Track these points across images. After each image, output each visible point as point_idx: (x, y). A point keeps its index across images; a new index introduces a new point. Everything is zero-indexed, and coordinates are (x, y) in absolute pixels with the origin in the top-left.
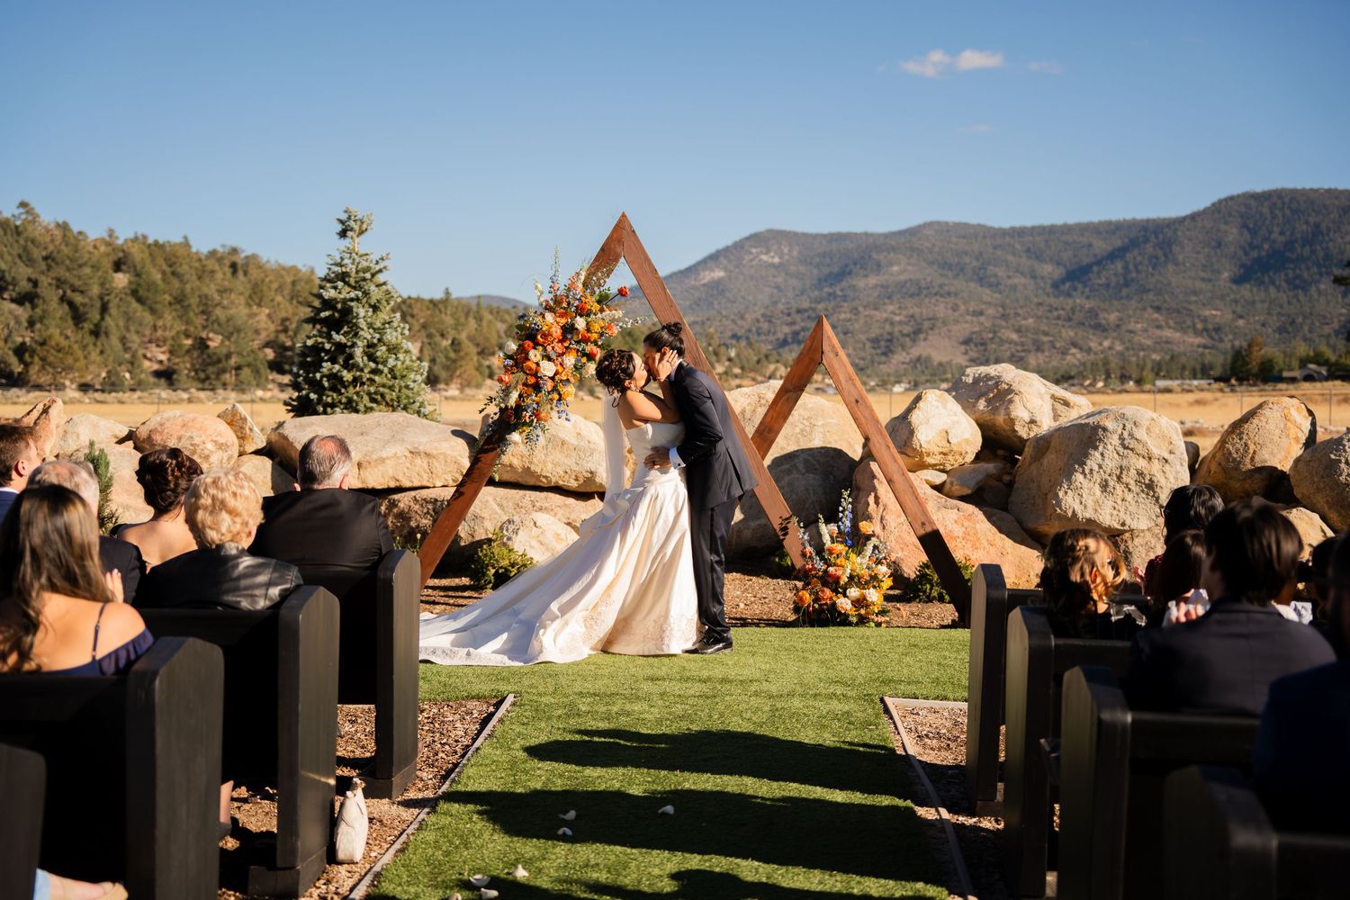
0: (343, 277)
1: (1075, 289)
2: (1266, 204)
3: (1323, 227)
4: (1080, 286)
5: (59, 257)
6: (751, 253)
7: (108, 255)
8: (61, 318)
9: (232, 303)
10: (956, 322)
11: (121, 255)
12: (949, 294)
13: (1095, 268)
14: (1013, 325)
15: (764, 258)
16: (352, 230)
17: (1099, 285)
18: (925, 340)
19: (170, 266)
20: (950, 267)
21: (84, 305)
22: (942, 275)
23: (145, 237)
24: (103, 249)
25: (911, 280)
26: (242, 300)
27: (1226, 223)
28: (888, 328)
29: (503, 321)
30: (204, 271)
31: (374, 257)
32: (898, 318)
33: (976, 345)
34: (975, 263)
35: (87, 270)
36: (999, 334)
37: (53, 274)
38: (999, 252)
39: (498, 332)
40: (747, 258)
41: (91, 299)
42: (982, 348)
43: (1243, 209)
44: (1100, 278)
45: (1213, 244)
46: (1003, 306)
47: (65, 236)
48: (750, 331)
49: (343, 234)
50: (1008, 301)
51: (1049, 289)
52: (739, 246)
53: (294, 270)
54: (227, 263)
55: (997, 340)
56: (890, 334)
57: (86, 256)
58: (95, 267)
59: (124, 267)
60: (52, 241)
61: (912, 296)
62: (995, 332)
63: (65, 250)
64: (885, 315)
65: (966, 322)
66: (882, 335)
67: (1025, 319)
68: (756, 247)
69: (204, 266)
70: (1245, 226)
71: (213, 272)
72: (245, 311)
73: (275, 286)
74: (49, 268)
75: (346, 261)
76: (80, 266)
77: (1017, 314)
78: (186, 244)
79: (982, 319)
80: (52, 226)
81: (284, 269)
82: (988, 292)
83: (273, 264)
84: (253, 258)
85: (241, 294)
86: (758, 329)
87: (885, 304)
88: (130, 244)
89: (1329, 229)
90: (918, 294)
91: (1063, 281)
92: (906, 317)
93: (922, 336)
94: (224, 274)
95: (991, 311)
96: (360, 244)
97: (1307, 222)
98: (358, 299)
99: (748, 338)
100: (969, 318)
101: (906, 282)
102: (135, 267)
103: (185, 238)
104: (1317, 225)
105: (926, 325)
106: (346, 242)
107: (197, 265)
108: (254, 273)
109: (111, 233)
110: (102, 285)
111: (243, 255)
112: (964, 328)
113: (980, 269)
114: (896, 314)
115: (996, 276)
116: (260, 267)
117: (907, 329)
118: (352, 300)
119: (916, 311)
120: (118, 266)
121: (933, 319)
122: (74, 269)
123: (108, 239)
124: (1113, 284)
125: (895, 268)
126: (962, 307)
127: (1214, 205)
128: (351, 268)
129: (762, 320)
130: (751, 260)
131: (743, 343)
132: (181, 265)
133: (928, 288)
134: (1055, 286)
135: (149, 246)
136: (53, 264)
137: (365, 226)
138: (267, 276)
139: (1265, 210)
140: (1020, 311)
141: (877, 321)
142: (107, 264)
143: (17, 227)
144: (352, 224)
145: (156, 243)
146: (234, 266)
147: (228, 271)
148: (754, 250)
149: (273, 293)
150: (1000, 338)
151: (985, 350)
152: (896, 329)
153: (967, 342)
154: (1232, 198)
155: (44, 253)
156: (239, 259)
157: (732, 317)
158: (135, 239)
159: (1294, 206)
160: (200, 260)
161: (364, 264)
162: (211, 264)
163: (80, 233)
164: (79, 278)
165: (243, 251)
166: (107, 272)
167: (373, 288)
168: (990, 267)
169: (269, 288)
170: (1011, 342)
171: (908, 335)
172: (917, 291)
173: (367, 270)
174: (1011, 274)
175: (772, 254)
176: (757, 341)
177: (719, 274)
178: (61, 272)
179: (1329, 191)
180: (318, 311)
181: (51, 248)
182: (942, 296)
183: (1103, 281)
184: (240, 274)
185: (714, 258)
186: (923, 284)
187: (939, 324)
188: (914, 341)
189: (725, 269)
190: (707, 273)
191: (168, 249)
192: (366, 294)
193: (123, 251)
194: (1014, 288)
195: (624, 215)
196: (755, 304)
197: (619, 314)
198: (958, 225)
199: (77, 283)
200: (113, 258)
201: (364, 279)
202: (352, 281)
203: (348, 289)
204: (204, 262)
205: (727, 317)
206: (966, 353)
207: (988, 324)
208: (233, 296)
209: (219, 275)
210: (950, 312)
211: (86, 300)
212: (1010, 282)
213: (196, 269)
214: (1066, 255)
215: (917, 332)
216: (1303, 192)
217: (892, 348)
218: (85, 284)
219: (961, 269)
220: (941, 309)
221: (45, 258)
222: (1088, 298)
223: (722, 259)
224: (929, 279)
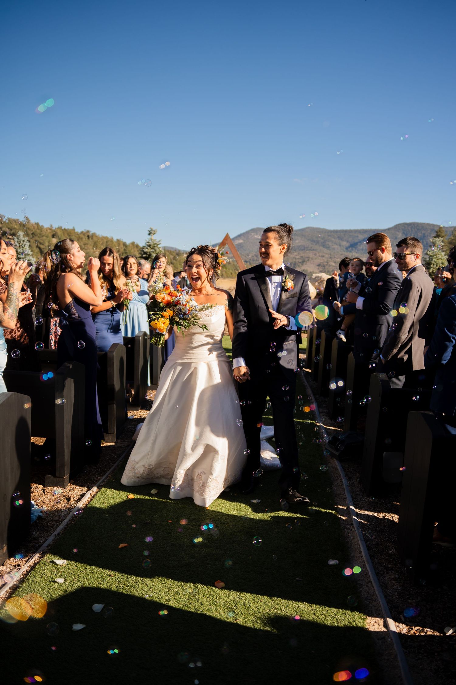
0: (149, 246)
1: (353, 250)
2: (410, 226)
3: (426, 234)
4: (354, 249)
5: (36, 233)
6: (251, 235)
7: (50, 233)
8: (37, 253)
9: (88, 248)
10: (316, 259)
11: (54, 233)
12: (314, 250)
13: (359, 244)
14: (333, 261)
15: (256, 236)
16: (152, 233)
17: (360, 249)
18: (306, 264)
19: (69, 236)
20: (314, 241)
21: (44, 248)
22: (312, 244)
23: (61, 227)
24: (49, 231)
25: (302, 245)
26: (91, 247)
27: (398, 232)
28: (294, 260)
29: (172, 255)
30: (79, 238)
31: (157, 240)
32: (297, 257)
33: (322, 267)
34: (322, 241)
35: (44, 238)
36: (329, 263)
37: (34, 239)
38: (330, 237)
39: (171, 258)
40: (250, 236)
41: (46, 246)
42: (323, 267)
43: (403, 228)
44: (360, 247)
45: (394, 238)
46: (330, 254)
47: (38, 227)
48: (250, 260)
49: (149, 234)
50: (332, 253)
51: (345, 250)
52: (248, 233)
53: (106, 238)
54: (86, 235)
55: (328, 265)
56: (295, 262)
57: (44, 233)
58: (47, 237)
59: (55, 237)
60: (34, 228)
61: (302, 250)
62: (328, 263)
63: (38, 231)
64: (293, 256)
65: (319, 259)
66: (292, 262)
67: (337, 259)
68: (253, 233)
69: (79, 236)
70: (404, 233)
71: (82, 238)
72: (92, 251)
73: (101, 243)
74: (33, 237)
75: (150, 242)
76: (43, 236)
77: (334, 257)
78: (74, 229)
79: (324, 258)
80: (34, 224)
81: (104, 237)
82: (326, 250)
83: (100, 236)
84: (94, 234)
85: (91, 245)
86: (253, 259)
87: (293, 252)
88: (57, 229)
89: (427, 235)
90: (304, 250)
91: (349, 247)
92: (300, 257)
93: (305, 263)
94: (85, 239)
95: (327, 256)
96: (154, 237)
97: (421, 233)
98: (153, 252)
99: (250, 262)
100: (320, 258)
101: (300, 246)
102: (58, 236)
103: (74, 227)
104: (424, 234)
105: (306, 259)
106: (150, 237)
107: (77, 236)
108: (95, 239)
109: (51, 226)
110: (49, 242)
111: (91, 233)
112: (319, 261)
113: (324, 242)
114: (297, 256)
115: (328, 245)
116: (96, 237)
117: (300, 261)
118: (152, 252)
119: (303, 255)
120: (53, 236)
121: (308, 258)
122: (40, 237)
123: (50, 228)
124: (364, 249)
125: (297, 241)
126: (318, 254)
127: (395, 226)
128: (152, 244)
129: (254, 256)
130: (252, 237)
131: (248, 264)
132: (72, 236)
133: (307, 248)
134: (347, 249)
135: (62, 230)
136: (34, 236)
137: (155, 232)
138: (98, 240)
139: (410, 229)
140: (336, 256)
141: (291, 258)
142: (50, 235)
143: (24, 224)
144: (152, 232)
145: (65, 229)
146: (88, 237)
147: (87, 238)
148: (252, 234)
149: (100, 245)
150: (329, 265)
151: (325, 268)
152: (297, 261)
153: (319, 265)
154: (400, 224)
155: (32, 232)
156: (90, 234)
157: (245, 255)
158: (59, 228)
159: (418, 228)
160: (78, 234)
161: (155, 242)
162: (82, 236)
163: (42, 226)
164: (42, 240)
165: (91, 232)
166: (50, 238)
167: (157, 249)
168: (327, 242)
169: (99, 243)
170: (333, 266)
171: (300, 263)
172: (304, 249)
173: (156, 244)
174: (333, 244)
175: (258, 235)
176: (253, 263)
177: (241, 241)
178: (37, 238)
179: (428, 224)
180: (143, 255)
181: (34, 230)
182: (312, 250)
183: (361, 248)
184: (90, 239)
185: (239, 236)
186: (306, 247)
187: (310, 259)
188: (302, 264)
189: (243, 240)
190: (237, 241)
191: (68, 231)
192: (155, 250)
193: (55, 231)
194: (334, 249)
195: (227, 234)
196: (252, 251)
197: (226, 258)
198: (317, 229)
199: (41, 241)
200: (52, 234)
201: (155, 247)
202: (152, 247)
203: (150, 249)
204: (79, 235)
205: (243, 255)
206: (318, 269)
207: (326, 260)
208: (88, 246)
209: (84, 239)
210: (314, 256)
211: (44, 247)
212: (333, 247)
213: (77, 237)
214: (350, 239)
215: (303, 262)
216: (421, 224)
217: (296, 266)
218: (44, 242)
219: (317, 242)
220: (311, 255)
221: (32, 234)
222: (357, 253)
223: (242, 236)
224: (308, 245)
